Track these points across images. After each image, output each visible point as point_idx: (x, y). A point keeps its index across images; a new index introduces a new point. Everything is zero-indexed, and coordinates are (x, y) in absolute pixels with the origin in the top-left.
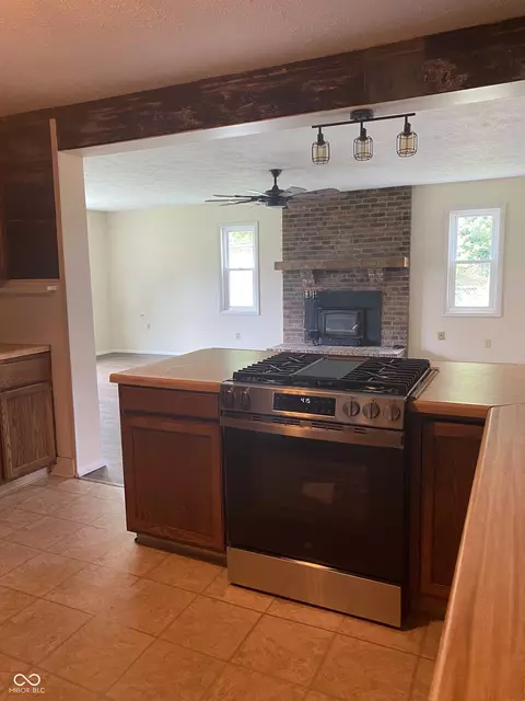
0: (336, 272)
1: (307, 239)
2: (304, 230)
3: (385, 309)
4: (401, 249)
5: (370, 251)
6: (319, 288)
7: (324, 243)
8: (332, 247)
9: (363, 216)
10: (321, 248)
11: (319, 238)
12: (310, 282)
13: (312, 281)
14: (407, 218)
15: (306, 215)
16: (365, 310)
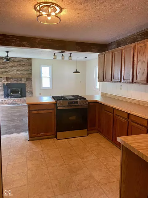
0: (13, 78)
1: (3, 69)
2: (2, 66)
3: (26, 88)
4: (30, 73)
5: (22, 73)
6: (8, 82)
7: (9, 70)
8: (11, 72)
9: (20, 64)
10: (8, 71)
11: (7, 69)
12: (5, 81)
13: (6, 81)
14: (31, 66)
15: (3, 62)
16: (22, 88)
